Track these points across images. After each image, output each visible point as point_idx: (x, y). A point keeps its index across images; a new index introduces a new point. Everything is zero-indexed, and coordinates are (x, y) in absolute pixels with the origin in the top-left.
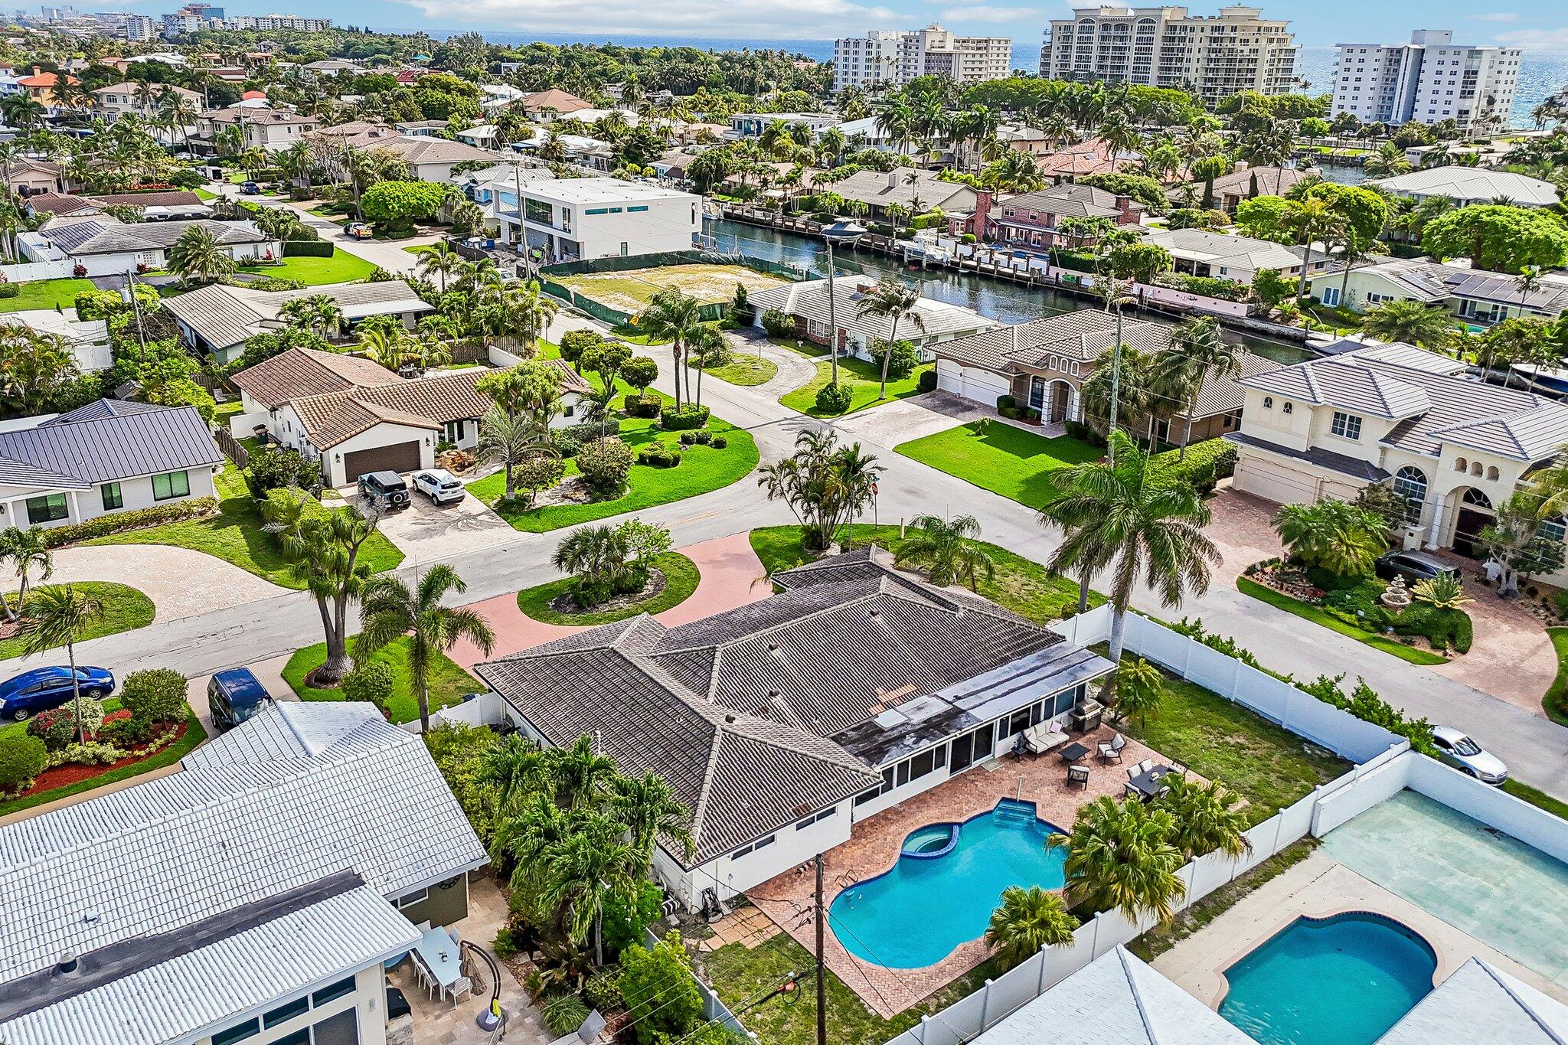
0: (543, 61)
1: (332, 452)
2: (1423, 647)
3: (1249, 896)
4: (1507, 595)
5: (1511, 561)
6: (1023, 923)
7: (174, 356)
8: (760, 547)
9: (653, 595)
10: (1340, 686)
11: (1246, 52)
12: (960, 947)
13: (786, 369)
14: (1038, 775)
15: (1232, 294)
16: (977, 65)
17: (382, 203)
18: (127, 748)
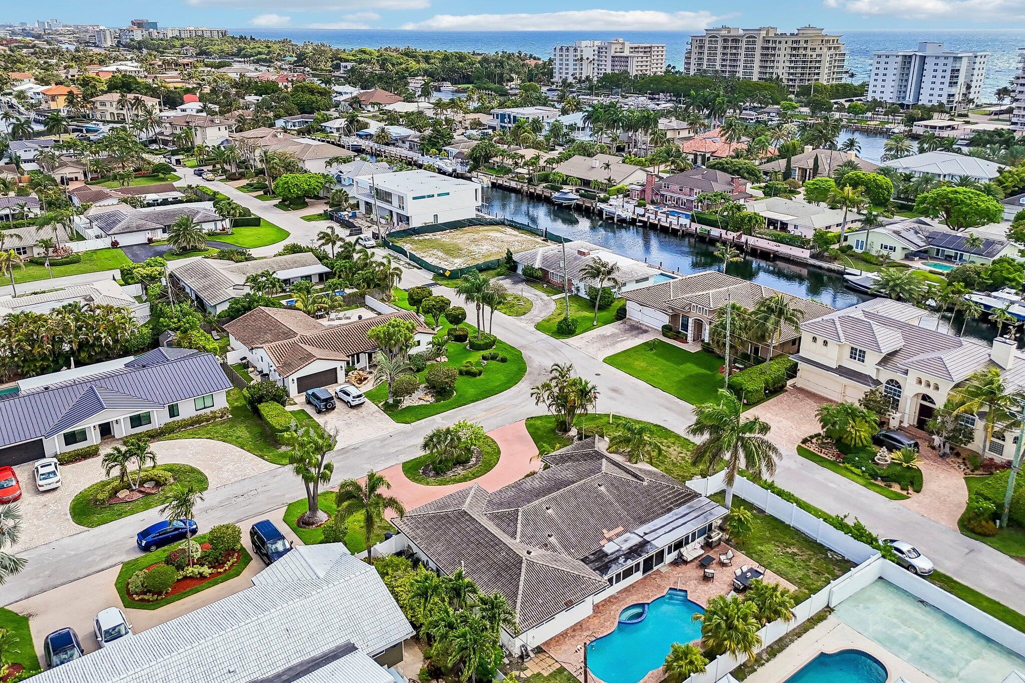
0: (368, 62)
1: (290, 378)
2: (896, 488)
3: (796, 642)
4: (944, 456)
5: (945, 437)
6: (681, 663)
7: (190, 314)
8: (532, 430)
9: (475, 464)
10: (846, 521)
11: (814, 56)
12: (650, 673)
13: (538, 304)
14: (688, 574)
15: (801, 243)
16: (644, 63)
17: (287, 187)
18: (214, 567)
